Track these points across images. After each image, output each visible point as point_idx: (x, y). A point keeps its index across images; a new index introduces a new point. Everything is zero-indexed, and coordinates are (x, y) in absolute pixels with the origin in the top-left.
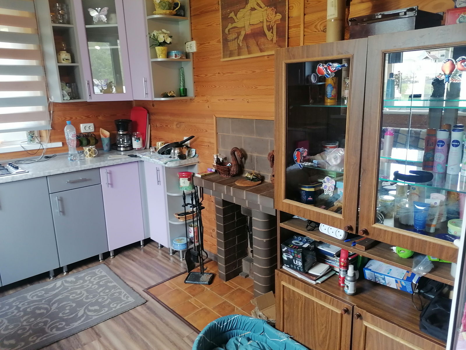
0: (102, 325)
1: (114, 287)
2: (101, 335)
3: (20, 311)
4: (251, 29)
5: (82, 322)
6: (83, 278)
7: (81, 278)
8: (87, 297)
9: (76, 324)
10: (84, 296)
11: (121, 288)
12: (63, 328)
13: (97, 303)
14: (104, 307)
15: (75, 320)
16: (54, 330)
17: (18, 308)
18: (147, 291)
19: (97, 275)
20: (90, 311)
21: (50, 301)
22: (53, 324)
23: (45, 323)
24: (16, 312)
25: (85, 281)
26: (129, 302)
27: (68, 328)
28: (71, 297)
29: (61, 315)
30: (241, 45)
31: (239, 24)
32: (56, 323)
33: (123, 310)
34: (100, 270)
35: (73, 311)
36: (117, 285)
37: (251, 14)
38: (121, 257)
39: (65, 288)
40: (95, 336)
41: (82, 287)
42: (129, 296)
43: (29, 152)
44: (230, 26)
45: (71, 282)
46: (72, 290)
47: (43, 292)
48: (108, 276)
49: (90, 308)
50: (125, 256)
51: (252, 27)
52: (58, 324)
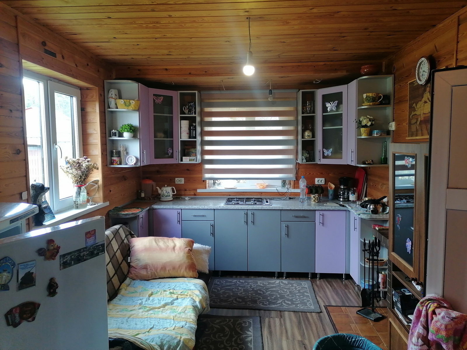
0: (286, 313)
1: (308, 296)
2: (283, 317)
3: (251, 288)
4: (424, 117)
5: (277, 306)
6: (292, 284)
7: (291, 284)
8: (288, 295)
9: (273, 306)
10: (287, 294)
11: (311, 299)
12: (266, 305)
13: (291, 300)
14: (294, 304)
15: (274, 303)
16: (261, 304)
17: (251, 286)
18: (326, 307)
19: (302, 285)
20: (285, 303)
21: (268, 289)
22: (262, 301)
23: (259, 298)
24: (249, 287)
25: (292, 286)
26: (310, 308)
27: (268, 306)
28: (279, 292)
29: (269, 298)
30: (418, 128)
31: (417, 113)
32: (264, 301)
33: (303, 311)
34: (305, 283)
35: (276, 299)
36: (310, 296)
37: (424, 106)
38: (324, 281)
39: (280, 286)
40: (279, 316)
41: (289, 289)
42: (313, 305)
43: (280, 193)
44: (413, 113)
45: (285, 284)
46: (282, 288)
47: (267, 283)
48: (308, 288)
49: (286, 301)
50: (327, 281)
51: (425, 116)
52: (264, 302)
